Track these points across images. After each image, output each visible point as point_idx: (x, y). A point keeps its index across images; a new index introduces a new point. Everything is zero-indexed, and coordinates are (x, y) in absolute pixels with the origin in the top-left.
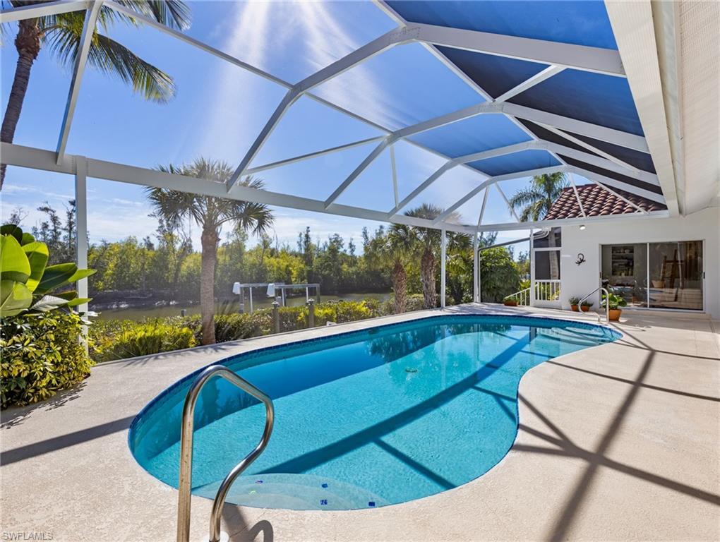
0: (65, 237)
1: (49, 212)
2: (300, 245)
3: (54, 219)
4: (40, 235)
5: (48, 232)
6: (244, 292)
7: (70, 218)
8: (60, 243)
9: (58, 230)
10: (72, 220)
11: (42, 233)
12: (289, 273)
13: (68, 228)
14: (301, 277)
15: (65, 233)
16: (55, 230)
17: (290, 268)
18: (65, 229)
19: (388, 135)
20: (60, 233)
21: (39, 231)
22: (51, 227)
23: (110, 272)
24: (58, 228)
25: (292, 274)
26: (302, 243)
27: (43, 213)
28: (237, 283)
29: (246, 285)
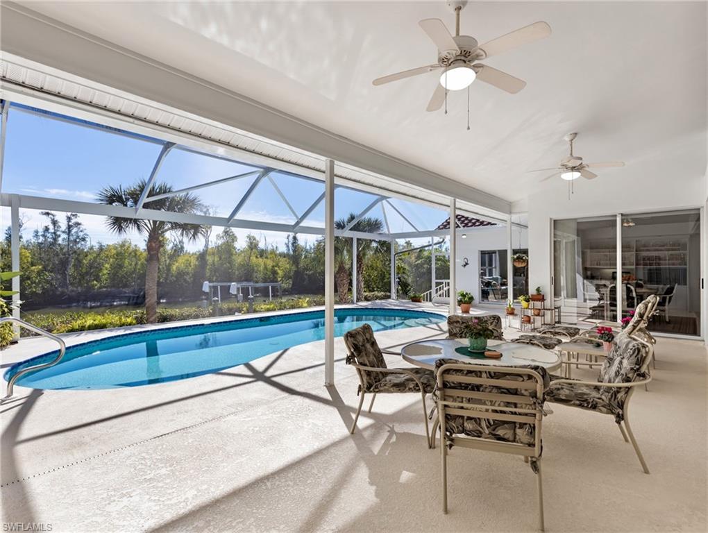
0: (64, 239)
1: (50, 216)
2: (288, 246)
3: (54, 223)
4: (41, 237)
5: (49, 235)
6: (212, 290)
7: (69, 222)
8: (59, 245)
9: (58, 233)
10: (70, 224)
11: (43, 236)
12: (275, 273)
13: (67, 231)
14: (286, 277)
15: (65, 236)
16: (55, 233)
17: (276, 268)
18: (64, 232)
19: (262, 170)
20: (59, 236)
21: (40, 234)
22: (52, 230)
23: (105, 272)
24: (58, 231)
25: (278, 274)
26: (290, 245)
27: (45, 217)
28: (206, 282)
29: (215, 284)
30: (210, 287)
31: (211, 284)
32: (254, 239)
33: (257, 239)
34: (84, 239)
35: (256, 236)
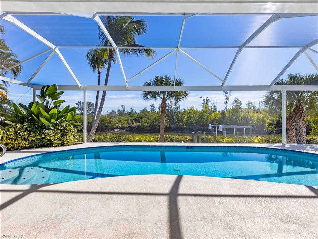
8: (172, 110)
15: (174, 106)
16: (171, 105)
28: (210, 124)
29: (215, 126)
30: (212, 127)
31: (213, 126)
32: (251, 103)
33: (252, 103)
34: (179, 107)
35: (252, 102)
